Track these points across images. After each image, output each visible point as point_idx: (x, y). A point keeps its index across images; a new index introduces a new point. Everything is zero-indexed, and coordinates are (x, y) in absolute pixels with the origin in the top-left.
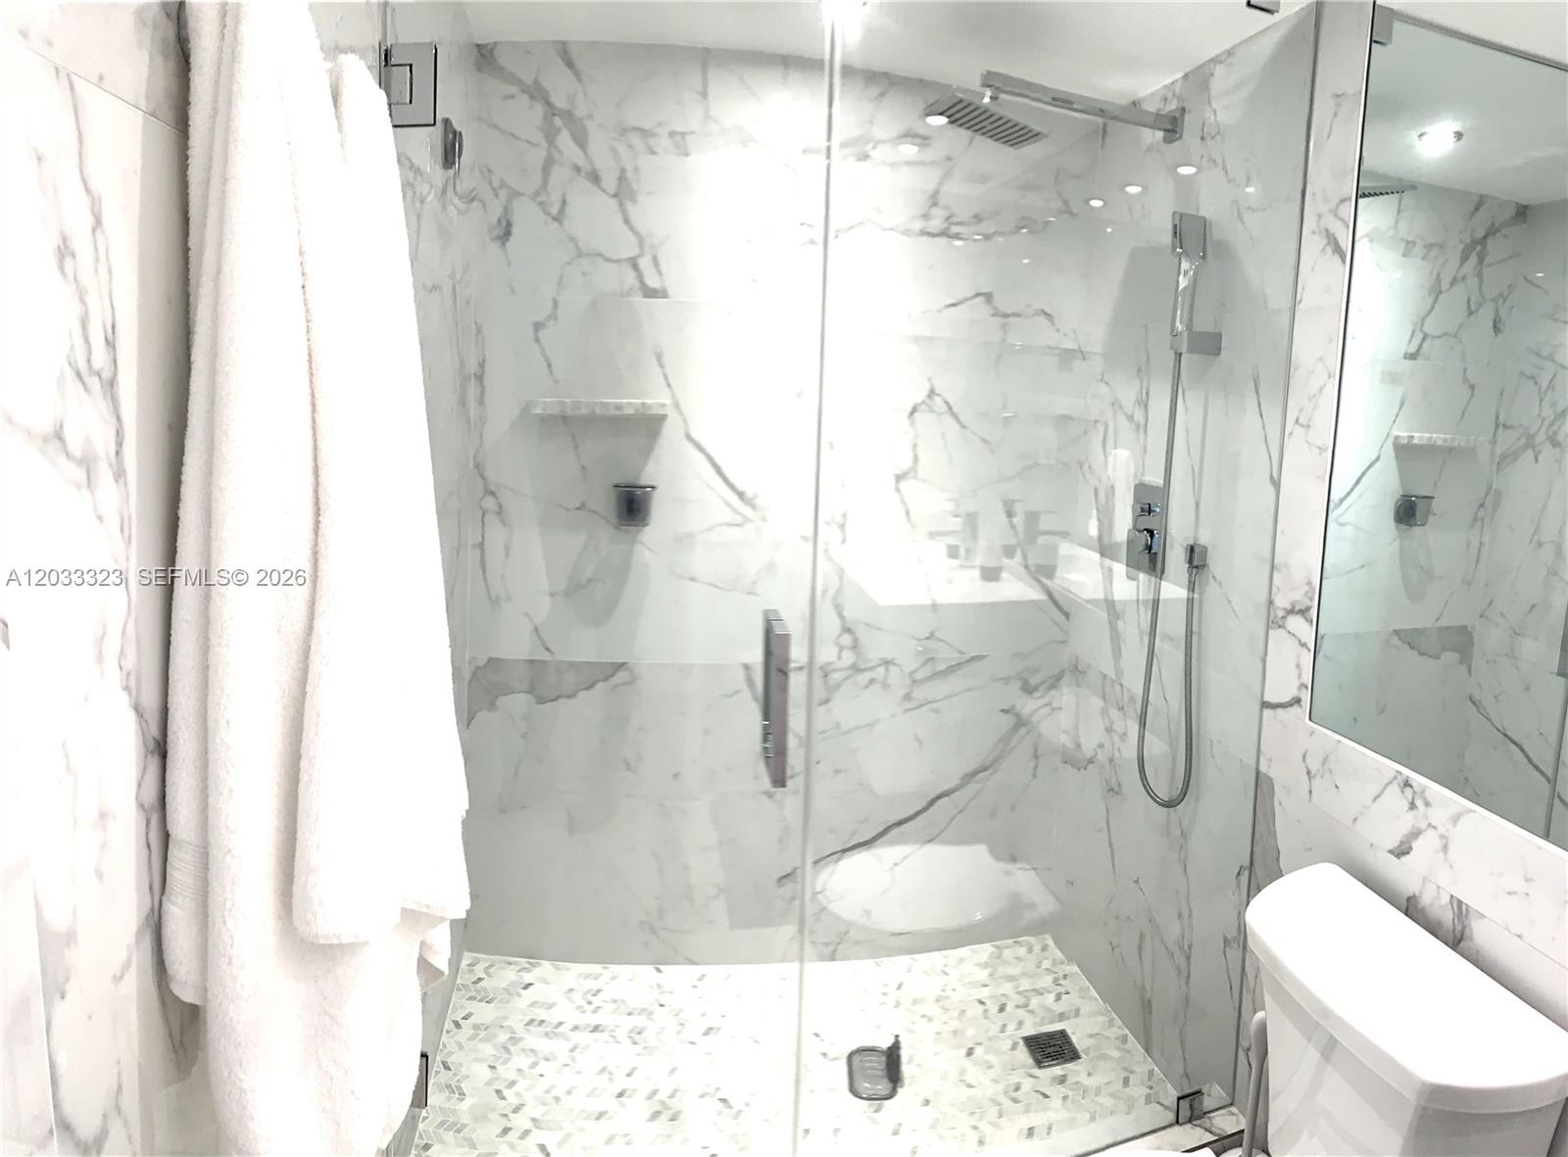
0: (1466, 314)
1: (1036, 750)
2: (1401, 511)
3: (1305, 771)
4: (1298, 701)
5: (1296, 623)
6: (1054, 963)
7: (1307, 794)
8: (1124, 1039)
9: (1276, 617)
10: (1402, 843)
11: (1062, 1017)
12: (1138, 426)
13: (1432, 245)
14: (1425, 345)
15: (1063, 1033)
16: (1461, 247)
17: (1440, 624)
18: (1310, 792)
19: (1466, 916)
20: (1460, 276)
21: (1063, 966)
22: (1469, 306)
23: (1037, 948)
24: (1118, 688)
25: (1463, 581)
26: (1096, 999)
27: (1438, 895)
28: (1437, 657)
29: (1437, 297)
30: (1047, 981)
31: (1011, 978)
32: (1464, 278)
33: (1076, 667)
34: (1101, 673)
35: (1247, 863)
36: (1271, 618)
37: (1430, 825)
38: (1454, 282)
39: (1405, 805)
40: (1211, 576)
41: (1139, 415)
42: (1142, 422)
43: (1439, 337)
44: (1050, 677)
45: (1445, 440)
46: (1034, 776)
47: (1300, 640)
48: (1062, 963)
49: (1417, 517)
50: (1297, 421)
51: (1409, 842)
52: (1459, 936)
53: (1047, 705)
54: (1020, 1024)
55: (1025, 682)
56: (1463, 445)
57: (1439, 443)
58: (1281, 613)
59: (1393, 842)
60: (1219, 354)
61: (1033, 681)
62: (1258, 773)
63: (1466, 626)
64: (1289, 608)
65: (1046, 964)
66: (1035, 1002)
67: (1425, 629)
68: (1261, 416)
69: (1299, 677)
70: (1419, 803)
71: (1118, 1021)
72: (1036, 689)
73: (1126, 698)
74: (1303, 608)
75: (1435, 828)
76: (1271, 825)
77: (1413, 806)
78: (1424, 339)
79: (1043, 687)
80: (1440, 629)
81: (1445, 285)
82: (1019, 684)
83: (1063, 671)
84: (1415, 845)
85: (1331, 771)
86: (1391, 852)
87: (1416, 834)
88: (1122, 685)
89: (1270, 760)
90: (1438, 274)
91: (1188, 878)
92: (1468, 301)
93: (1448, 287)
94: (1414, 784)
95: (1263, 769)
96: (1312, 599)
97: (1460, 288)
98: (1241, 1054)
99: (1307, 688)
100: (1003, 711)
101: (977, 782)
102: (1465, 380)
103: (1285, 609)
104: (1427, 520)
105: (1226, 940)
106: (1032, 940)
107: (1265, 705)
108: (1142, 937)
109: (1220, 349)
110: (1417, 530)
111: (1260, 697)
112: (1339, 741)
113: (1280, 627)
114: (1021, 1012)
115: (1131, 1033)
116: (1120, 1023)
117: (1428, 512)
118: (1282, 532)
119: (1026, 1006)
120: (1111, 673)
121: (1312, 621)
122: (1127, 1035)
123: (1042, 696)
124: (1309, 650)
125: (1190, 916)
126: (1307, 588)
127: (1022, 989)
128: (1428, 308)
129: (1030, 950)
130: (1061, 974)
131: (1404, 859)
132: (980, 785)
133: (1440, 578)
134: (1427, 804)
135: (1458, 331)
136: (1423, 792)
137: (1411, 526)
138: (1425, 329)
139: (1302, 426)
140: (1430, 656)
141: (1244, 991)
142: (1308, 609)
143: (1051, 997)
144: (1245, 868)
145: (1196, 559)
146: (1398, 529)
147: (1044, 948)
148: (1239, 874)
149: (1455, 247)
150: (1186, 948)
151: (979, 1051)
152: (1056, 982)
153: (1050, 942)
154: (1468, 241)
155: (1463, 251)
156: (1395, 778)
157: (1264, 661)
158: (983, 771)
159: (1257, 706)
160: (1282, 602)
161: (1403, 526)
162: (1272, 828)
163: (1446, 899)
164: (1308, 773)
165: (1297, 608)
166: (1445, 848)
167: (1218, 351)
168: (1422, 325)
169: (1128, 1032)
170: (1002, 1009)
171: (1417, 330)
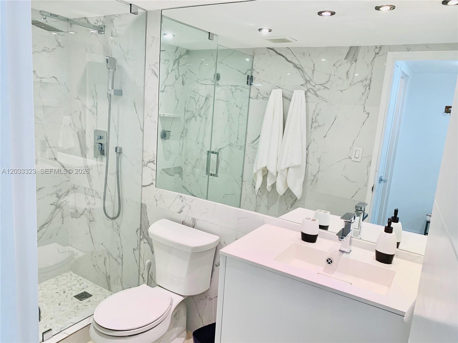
0: (175, 79)
1: (62, 215)
2: (162, 135)
3: (155, 200)
4: (152, 183)
5: (151, 165)
6: (75, 277)
7: (156, 205)
8: (101, 290)
9: (145, 164)
10: (180, 210)
11: (83, 289)
12: (94, 113)
13: (166, 60)
14: (165, 88)
15: (85, 292)
16: (173, 60)
17: (174, 166)
18: (157, 205)
19: (195, 221)
20: (173, 69)
21: (78, 278)
22: (176, 78)
23: (69, 275)
24: (91, 191)
25: (179, 154)
26: (90, 283)
27: (189, 219)
28: (174, 176)
29: (168, 75)
30: (76, 282)
31: (64, 285)
32: (174, 69)
33: (74, 187)
34: (84, 187)
35: (139, 227)
36: (143, 164)
37: (186, 204)
38: (172, 70)
39: (181, 201)
40: (123, 155)
41: (94, 110)
42: (95, 112)
43: (169, 86)
44: (65, 192)
45: (173, 115)
46: (63, 223)
47: (152, 169)
48: (78, 277)
49: (167, 137)
50: (147, 115)
51: (182, 209)
52: (194, 226)
53: (65, 201)
54: (72, 294)
55: (57, 194)
56: (177, 117)
57: (171, 116)
58: (146, 163)
59: (178, 210)
60: (122, 95)
61: (60, 194)
62: (141, 204)
63: (180, 167)
64: (149, 161)
65: (73, 278)
66: (74, 288)
67: (170, 168)
68: (137, 113)
69: (152, 178)
70: (184, 200)
71: (98, 286)
72: (61, 196)
73: (94, 193)
74: (152, 161)
75: (187, 204)
76: (146, 215)
77: (182, 201)
78: (165, 87)
79: (63, 196)
80: (174, 168)
81: (170, 71)
82: (56, 195)
83: (69, 190)
84: (183, 209)
85: (162, 198)
86: (178, 213)
87: (183, 207)
88: (92, 189)
89: (145, 200)
90: (168, 68)
91: (120, 238)
92: (176, 76)
93: (170, 72)
94: (182, 196)
95: (142, 203)
96: (155, 158)
97: (173, 72)
98: (141, 276)
99: (154, 180)
100: (51, 204)
101: (45, 228)
102: (176, 98)
103: (147, 162)
104: (169, 137)
105: (134, 249)
106: (66, 274)
107: (143, 186)
108: (105, 259)
109: (122, 94)
110: (166, 140)
111: (141, 184)
112: (164, 191)
113: (146, 166)
114: (71, 291)
115: (103, 288)
116: (99, 286)
117: (169, 136)
118: (145, 143)
119: (71, 289)
120: (88, 187)
121: (155, 164)
122: (102, 289)
123: (63, 199)
124: (155, 171)
125: (122, 247)
126: (153, 156)
127: (68, 286)
128: (166, 78)
129: (67, 276)
130: (79, 279)
131: (181, 213)
132: (46, 229)
133: (173, 153)
134: (186, 200)
135: (173, 85)
136: (184, 198)
137: (165, 139)
138: (165, 84)
139: (149, 116)
140: (172, 176)
141: (140, 260)
142: (154, 161)
143: (78, 286)
144: (139, 229)
145: (119, 151)
146: (162, 141)
147: (71, 275)
148: (137, 231)
149: (172, 61)
150: (121, 256)
151: (62, 303)
152: (78, 281)
153: (72, 273)
154: (175, 59)
155: (174, 62)
156: (178, 196)
157: (142, 175)
158: (46, 224)
159: (141, 187)
160: (146, 160)
161: (163, 140)
162: (146, 216)
163: (191, 218)
164: (156, 200)
165: (151, 161)
166: (190, 208)
167: (121, 95)
168: (165, 82)
169: (102, 288)
170: (64, 292)
171: (163, 84)
